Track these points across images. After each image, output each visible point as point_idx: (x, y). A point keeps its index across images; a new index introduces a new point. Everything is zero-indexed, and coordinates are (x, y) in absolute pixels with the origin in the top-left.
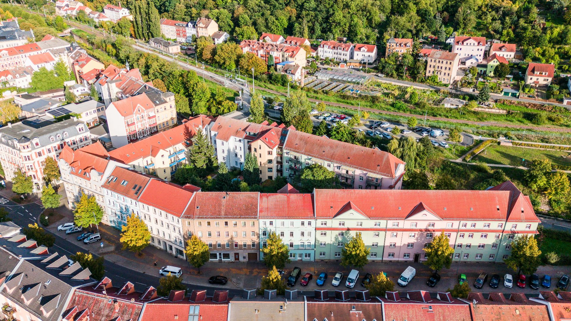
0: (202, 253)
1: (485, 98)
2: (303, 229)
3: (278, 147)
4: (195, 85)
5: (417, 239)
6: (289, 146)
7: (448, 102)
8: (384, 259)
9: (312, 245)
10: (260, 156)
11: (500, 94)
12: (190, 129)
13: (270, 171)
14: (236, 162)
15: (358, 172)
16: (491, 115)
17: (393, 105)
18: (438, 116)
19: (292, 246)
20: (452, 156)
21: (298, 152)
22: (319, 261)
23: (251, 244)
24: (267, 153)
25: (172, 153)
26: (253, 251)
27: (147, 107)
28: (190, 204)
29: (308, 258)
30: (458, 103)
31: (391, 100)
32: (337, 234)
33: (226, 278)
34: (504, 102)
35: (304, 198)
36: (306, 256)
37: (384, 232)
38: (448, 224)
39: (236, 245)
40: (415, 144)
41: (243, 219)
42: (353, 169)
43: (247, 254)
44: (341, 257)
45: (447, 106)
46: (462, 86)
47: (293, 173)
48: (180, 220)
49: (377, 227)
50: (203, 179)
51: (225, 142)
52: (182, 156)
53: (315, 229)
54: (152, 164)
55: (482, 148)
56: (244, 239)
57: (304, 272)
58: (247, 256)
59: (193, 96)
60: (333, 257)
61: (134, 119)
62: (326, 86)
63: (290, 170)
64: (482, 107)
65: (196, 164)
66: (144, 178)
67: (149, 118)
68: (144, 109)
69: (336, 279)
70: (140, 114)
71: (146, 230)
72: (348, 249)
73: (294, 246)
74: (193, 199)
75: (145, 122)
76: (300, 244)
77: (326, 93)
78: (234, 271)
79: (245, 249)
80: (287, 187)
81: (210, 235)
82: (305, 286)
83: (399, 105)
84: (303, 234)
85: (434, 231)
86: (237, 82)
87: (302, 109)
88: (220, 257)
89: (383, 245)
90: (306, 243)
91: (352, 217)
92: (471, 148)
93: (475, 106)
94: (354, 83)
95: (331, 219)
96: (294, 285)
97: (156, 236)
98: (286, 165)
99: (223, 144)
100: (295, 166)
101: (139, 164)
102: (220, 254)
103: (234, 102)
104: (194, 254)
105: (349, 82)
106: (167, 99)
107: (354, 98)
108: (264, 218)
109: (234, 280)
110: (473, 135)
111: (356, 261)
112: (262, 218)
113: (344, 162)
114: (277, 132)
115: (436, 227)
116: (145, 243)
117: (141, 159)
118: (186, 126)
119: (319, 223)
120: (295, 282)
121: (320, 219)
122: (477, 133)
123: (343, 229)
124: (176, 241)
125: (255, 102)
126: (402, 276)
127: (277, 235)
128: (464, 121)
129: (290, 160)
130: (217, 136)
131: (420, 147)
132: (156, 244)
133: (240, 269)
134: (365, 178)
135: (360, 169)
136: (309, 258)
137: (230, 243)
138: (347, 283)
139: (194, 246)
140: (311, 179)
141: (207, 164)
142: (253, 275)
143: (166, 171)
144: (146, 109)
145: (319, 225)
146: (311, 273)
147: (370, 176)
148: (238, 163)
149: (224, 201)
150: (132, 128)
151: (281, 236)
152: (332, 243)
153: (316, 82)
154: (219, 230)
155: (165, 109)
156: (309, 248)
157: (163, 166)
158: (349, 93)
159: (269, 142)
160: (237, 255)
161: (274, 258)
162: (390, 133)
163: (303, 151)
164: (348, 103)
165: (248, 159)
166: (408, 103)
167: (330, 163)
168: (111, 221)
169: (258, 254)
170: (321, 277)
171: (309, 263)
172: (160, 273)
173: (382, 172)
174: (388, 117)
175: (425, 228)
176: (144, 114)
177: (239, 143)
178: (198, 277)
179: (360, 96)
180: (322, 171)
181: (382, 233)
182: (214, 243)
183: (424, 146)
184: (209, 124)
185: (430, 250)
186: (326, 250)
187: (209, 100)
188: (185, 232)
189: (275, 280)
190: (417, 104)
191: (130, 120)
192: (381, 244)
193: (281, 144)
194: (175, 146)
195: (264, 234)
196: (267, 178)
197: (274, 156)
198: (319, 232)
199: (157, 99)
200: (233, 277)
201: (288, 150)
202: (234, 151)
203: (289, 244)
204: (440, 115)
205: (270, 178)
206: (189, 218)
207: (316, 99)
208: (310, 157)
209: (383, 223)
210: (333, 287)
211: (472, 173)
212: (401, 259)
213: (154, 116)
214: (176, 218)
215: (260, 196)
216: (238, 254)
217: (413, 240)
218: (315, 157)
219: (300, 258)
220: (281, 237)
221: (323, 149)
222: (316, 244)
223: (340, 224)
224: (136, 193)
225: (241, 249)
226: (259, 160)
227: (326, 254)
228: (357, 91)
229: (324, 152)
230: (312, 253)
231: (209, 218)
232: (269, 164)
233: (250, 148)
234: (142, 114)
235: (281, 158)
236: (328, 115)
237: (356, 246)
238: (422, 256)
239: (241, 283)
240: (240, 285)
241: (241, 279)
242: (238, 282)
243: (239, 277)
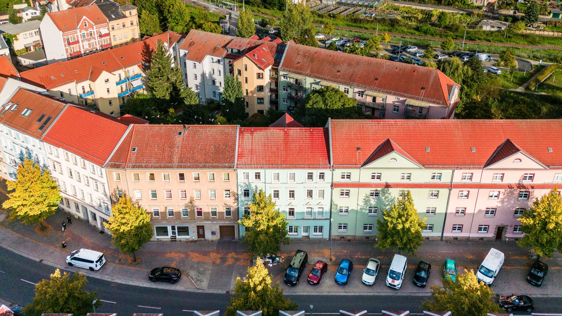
0: (137, 228)
1: (533, 19)
2: (310, 185)
3: (272, 68)
4: (172, 6)
5: (502, 202)
6: (288, 66)
7: (487, 24)
8: (445, 235)
9: (326, 212)
10: (246, 81)
11: (547, 15)
12: (151, 48)
13: (261, 103)
14: (214, 92)
15: (391, 99)
16: (544, 38)
17: (417, 29)
18: (477, 40)
19: (293, 215)
20: (509, 85)
21: (301, 74)
22: (337, 238)
23: (224, 211)
24: (255, 76)
25: (123, 78)
26: (227, 223)
27: (98, 22)
28: (121, 144)
29: (318, 233)
30: (500, 25)
31: (414, 24)
32: (369, 194)
33: (178, 270)
34: (555, 24)
35: (312, 134)
36: (315, 230)
37: (446, 191)
38: (556, 175)
39: (200, 213)
40: (461, 67)
41: (210, 170)
42: (383, 95)
43: (218, 227)
44: (375, 232)
45: (487, 28)
46: (500, 7)
47: (293, 105)
48: (103, 170)
49: (436, 181)
50: (163, 114)
51: (197, 63)
52: (137, 83)
53: (332, 186)
54: (92, 92)
55: (547, 74)
56: (214, 203)
57: (313, 258)
58: (218, 231)
59: (168, 20)
60: (360, 233)
61: (77, 36)
62: (333, 10)
63: (289, 101)
64: (531, 30)
65: (154, 93)
66: (57, 104)
67: (101, 36)
68: (94, 24)
69: (368, 271)
70: (87, 30)
71: (53, 188)
72: (390, 219)
73: (295, 214)
74: (127, 136)
75: (94, 41)
76: (306, 210)
77: (334, 17)
78: (195, 257)
79: (214, 220)
80: (285, 119)
81: (154, 195)
82: (315, 284)
83: (425, 28)
84: (310, 194)
85: (533, 187)
86: (224, 7)
87: (305, 28)
88: (174, 233)
89: (445, 212)
90: (316, 210)
91: (394, 164)
92: (532, 75)
93: (522, 28)
94: (367, 6)
95: (359, 168)
96: (295, 284)
97: (71, 198)
98: (282, 93)
99: (195, 66)
100: (297, 94)
101: (70, 91)
102: (173, 228)
103: (219, 25)
104: (121, 230)
105: (360, 6)
106: (127, 13)
107: (368, 21)
108: (246, 168)
109: (193, 273)
110: (529, 60)
111: (404, 241)
112: (241, 168)
113: (370, 85)
114: (271, 48)
115: (536, 181)
116: (47, 209)
117: (74, 84)
118: (145, 44)
119: (338, 175)
120: (298, 279)
121: (339, 168)
122: (534, 57)
123: (377, 185)
124: (100, 206)
125: (244, 21)
126: (482, 266)
127: (267, 195)
128: (512, 44)
129: (290, 86)
130: (187, 56)
131: (467, 70)
132: (73, 210)
133: (206, 254)
134: (402, 108)
135: (394, 94)
136: (321, 234)
137: (189, 210)
138: (389, 280)
139: (122, 216)
140: (321, 108)
141: (171, 94)
142: (227, 263)
143: (113, 103)
144: (96, 24)
145: (338, 179)
146: (324, 260)
147: (411, 104)
148: (217, 94)
149: (179, 140)
150: (76, 48)
151: (275, 197)
152: (359, 208)
153: (320, 6)
154: (169, 188)
155: (124, 26)
156: (320, 217)
157: (106, 96)
158: (362, 16)
159: (259, 61)
160: (201, 229)
161: (261, 237)
162: (419, 58)
163: (308, 72)
164: (360, 27)
165: (228, 84)
166: (436, 26)
167: (349, 88)
168: (10, 174)
169: (236, 227)
170: (342, 269)
171: (319, 242)
172: (67, 261)
173: (429, 97)
174: (414, 41)
175: (517, 182)
176: (92, 31)
177: (216, 65)
178: (133, 269)
179: (376, 19)
180: (339, 95)
181: (444, 192)
182: (161, 210)
183: (472, 69)
184: (178, 42)
185: (532, 222)
186: (348, 219)
187: (188, 24)
188: (113, 191)
189: (259, 288)
190: (447, 27)
191: (72, 36)
192: (441, 210)
193: (277, 63)
194: (127, 69)
195: (245, 193)
196: (256, 112)
197: (266, 81)
198: (337, 191)
199: (113, 12)
200: (192, 268)
201: (287, 71)
202: (211, 75)
203: (288, 211)
204: (479, 39)
205: (261, 112)
206: (117, 167)
207: (320, 23)
208: (318, 80)
209: (446, 175)
210: (364, 286)
211: (544, 105)
212: (475, 235)
213: (108, 34)
214: (97, 167)
215: (240, 129)
216: (202, 227)
217: (494, 203)
218: (325, 79)
219: (306, 234)
220: (274, 200)
221: (338, 68)
222: (332, 210)
223: (373, 177)
224: (41, 128)
225: (207, 219)
226: (245, 87)
227: (349, 227)
228: (372, 14)
229: (339, 71)
230: (326, 225)
231: (151, 167)
232: (258, 93)
233: (232, 71)
234: (90, 30)
235: (277, 84)
236: (338, 39)
237: (403, 215)
238: (510, 230)
239: (205, 280)
240: (202, 283)
241: (204, 271)
242: (200, 278)
243: (202, 268)
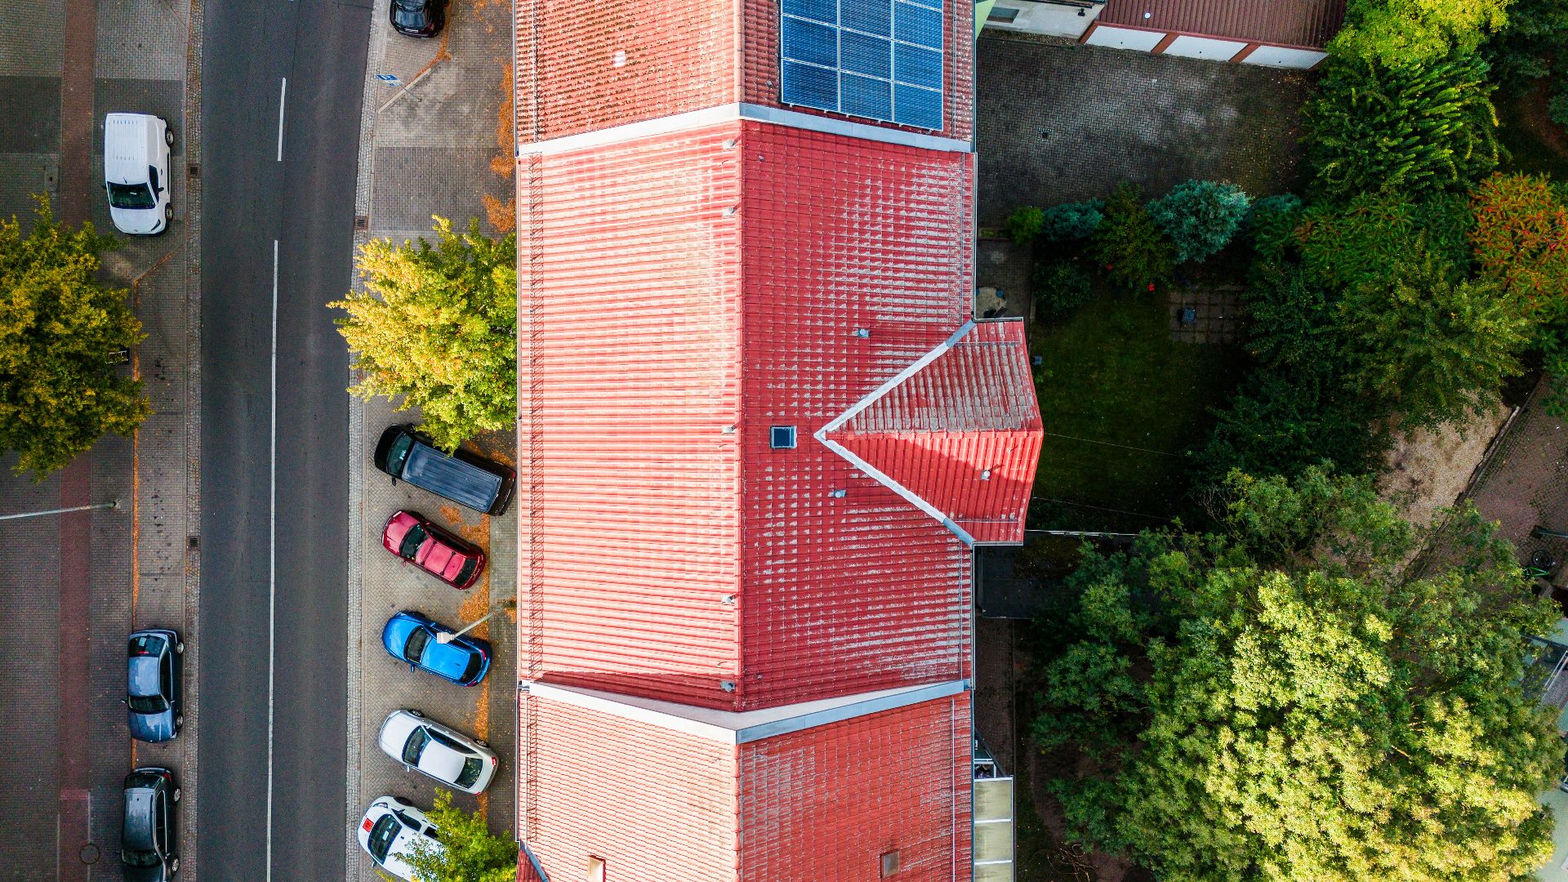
109: (446, 80)
200: (473, 72)
239: (417, 130)
240: (398, 124)
241: (455, 123)
242: (420, 112)
243: (472, 111)
